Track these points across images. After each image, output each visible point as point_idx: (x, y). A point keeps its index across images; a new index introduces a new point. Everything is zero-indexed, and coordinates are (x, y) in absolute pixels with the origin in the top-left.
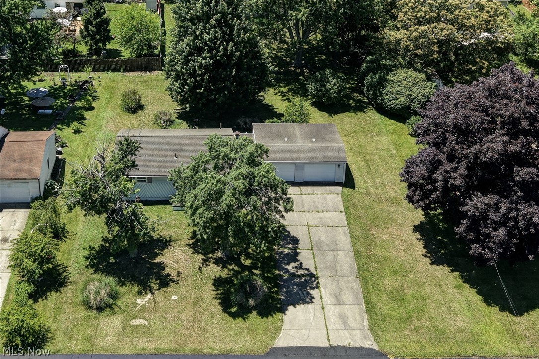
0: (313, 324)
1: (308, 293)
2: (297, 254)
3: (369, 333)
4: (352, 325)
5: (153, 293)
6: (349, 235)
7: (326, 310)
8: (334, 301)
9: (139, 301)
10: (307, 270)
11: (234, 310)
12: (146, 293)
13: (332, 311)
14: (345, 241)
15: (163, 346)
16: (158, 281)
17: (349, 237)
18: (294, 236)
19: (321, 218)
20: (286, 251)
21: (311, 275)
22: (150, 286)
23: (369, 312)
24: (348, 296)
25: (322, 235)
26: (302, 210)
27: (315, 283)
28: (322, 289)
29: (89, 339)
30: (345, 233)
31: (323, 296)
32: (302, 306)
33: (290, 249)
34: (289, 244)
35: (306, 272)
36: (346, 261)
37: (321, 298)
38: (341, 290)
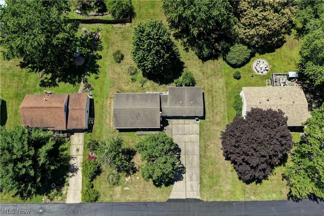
0: (182, 189)
1: (182, 176)
2: (180, 157)
3: (199, 193)
4: (194, 189)
5: (131, 176)
6: (199, 146)
7: (187, 183)
8: (190, 179)
9: (126, 179)
10: (182, 165)
11: (157, 184)
12: (129, 176)
13: (189, 183)
14: (197, 149)
15: (135, 199)
16: (132, 171)
17: (199, 148)
18: (179, 148)
19: (190, 138)
21: (184, 167)
22: (129, 173)
23: (200, 183)
24: (194, 177)
25: (189, 148)
26: (184, 134)
27: (184, 171)
28: (186, 174)
29: (111, 196)
30: (198, 146)
31: (186, 177)
32: (179, 181)
33: (178, 155)
34: (177, 152)
35: (182, 166)
36: (196, 160)
37: (186, 178)
38: (193, 174)
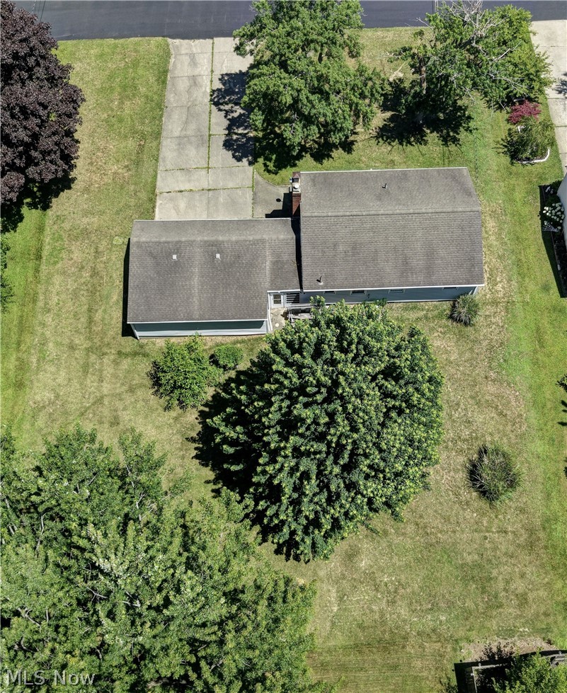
0: (225, 57)
1: (224, 84)
2: (229, 128)
3: (172, 51)
4: (187, 57)
5: (389, 81)
6: (160, 160)
7: (210, 70)
8: (199, 79)
9: (401, 75)
10: (220, 110)
13: (203, 69)
14: (168, 151)
17: (161, 156)
18: (229, 150)
19: (189, 181)
20: (240, 131)
21: (216, 104)
23: (166, 72)
24: (183, 85)
25: (194, 155)
26: (211, 193)
27: (215, 95)
28: (209, 91)
30: (164, 161)
31: (209, 83)
32: (233, 72)
33: (236, 134)
34: (237, 139)
35: (222, 107)
36: (173, 125)
37: (212, 81)
38: (189, 92)
